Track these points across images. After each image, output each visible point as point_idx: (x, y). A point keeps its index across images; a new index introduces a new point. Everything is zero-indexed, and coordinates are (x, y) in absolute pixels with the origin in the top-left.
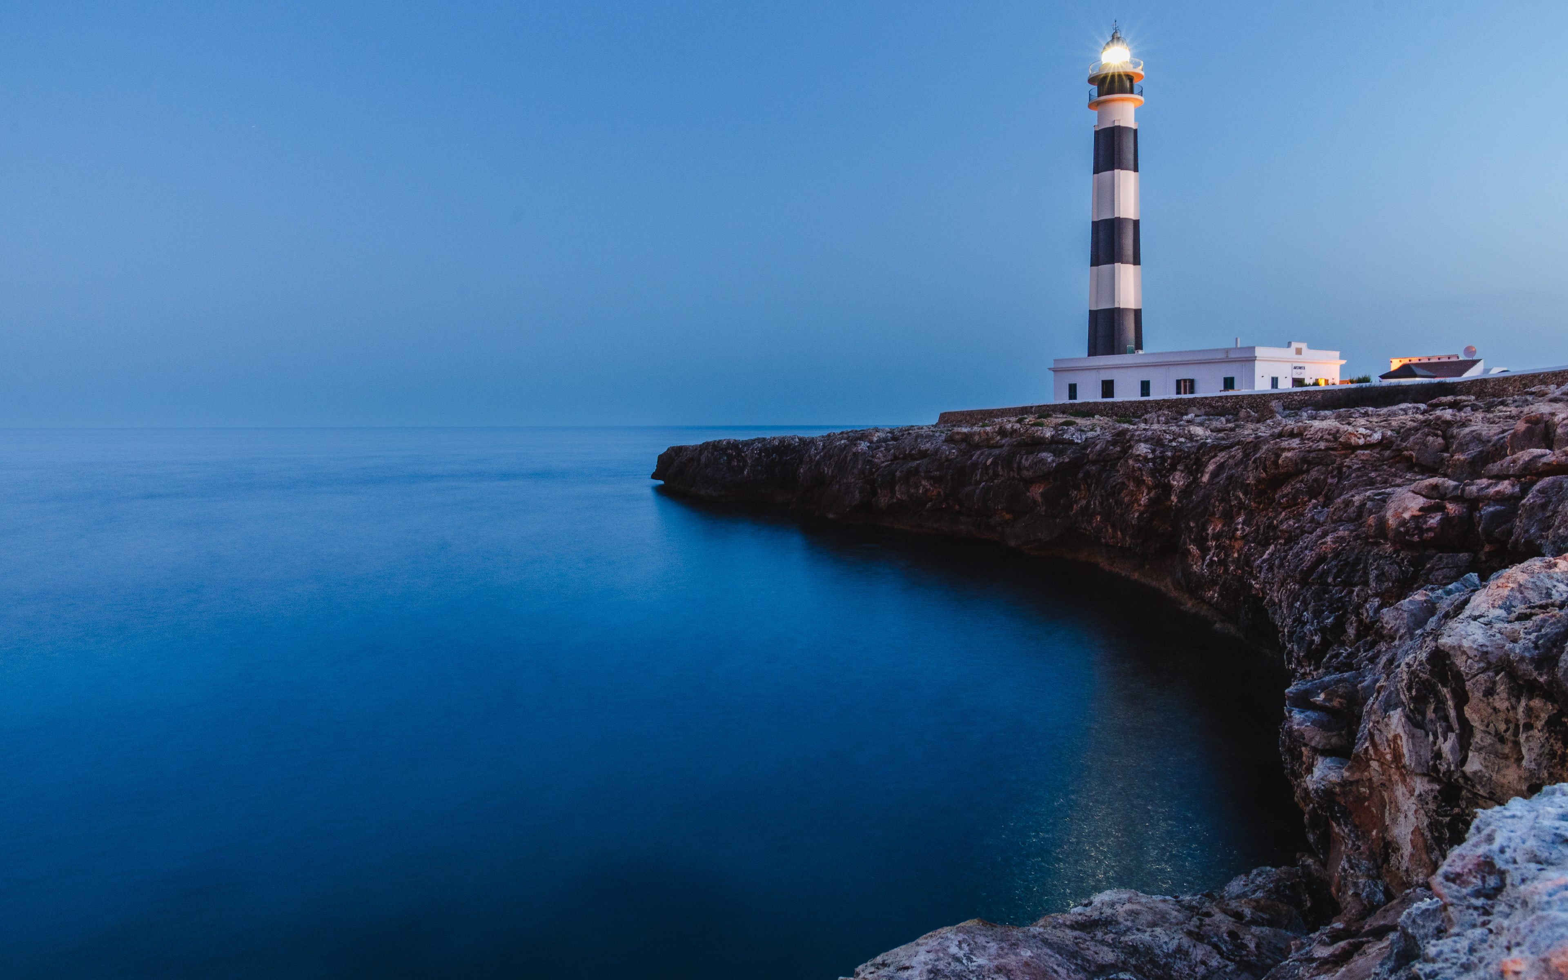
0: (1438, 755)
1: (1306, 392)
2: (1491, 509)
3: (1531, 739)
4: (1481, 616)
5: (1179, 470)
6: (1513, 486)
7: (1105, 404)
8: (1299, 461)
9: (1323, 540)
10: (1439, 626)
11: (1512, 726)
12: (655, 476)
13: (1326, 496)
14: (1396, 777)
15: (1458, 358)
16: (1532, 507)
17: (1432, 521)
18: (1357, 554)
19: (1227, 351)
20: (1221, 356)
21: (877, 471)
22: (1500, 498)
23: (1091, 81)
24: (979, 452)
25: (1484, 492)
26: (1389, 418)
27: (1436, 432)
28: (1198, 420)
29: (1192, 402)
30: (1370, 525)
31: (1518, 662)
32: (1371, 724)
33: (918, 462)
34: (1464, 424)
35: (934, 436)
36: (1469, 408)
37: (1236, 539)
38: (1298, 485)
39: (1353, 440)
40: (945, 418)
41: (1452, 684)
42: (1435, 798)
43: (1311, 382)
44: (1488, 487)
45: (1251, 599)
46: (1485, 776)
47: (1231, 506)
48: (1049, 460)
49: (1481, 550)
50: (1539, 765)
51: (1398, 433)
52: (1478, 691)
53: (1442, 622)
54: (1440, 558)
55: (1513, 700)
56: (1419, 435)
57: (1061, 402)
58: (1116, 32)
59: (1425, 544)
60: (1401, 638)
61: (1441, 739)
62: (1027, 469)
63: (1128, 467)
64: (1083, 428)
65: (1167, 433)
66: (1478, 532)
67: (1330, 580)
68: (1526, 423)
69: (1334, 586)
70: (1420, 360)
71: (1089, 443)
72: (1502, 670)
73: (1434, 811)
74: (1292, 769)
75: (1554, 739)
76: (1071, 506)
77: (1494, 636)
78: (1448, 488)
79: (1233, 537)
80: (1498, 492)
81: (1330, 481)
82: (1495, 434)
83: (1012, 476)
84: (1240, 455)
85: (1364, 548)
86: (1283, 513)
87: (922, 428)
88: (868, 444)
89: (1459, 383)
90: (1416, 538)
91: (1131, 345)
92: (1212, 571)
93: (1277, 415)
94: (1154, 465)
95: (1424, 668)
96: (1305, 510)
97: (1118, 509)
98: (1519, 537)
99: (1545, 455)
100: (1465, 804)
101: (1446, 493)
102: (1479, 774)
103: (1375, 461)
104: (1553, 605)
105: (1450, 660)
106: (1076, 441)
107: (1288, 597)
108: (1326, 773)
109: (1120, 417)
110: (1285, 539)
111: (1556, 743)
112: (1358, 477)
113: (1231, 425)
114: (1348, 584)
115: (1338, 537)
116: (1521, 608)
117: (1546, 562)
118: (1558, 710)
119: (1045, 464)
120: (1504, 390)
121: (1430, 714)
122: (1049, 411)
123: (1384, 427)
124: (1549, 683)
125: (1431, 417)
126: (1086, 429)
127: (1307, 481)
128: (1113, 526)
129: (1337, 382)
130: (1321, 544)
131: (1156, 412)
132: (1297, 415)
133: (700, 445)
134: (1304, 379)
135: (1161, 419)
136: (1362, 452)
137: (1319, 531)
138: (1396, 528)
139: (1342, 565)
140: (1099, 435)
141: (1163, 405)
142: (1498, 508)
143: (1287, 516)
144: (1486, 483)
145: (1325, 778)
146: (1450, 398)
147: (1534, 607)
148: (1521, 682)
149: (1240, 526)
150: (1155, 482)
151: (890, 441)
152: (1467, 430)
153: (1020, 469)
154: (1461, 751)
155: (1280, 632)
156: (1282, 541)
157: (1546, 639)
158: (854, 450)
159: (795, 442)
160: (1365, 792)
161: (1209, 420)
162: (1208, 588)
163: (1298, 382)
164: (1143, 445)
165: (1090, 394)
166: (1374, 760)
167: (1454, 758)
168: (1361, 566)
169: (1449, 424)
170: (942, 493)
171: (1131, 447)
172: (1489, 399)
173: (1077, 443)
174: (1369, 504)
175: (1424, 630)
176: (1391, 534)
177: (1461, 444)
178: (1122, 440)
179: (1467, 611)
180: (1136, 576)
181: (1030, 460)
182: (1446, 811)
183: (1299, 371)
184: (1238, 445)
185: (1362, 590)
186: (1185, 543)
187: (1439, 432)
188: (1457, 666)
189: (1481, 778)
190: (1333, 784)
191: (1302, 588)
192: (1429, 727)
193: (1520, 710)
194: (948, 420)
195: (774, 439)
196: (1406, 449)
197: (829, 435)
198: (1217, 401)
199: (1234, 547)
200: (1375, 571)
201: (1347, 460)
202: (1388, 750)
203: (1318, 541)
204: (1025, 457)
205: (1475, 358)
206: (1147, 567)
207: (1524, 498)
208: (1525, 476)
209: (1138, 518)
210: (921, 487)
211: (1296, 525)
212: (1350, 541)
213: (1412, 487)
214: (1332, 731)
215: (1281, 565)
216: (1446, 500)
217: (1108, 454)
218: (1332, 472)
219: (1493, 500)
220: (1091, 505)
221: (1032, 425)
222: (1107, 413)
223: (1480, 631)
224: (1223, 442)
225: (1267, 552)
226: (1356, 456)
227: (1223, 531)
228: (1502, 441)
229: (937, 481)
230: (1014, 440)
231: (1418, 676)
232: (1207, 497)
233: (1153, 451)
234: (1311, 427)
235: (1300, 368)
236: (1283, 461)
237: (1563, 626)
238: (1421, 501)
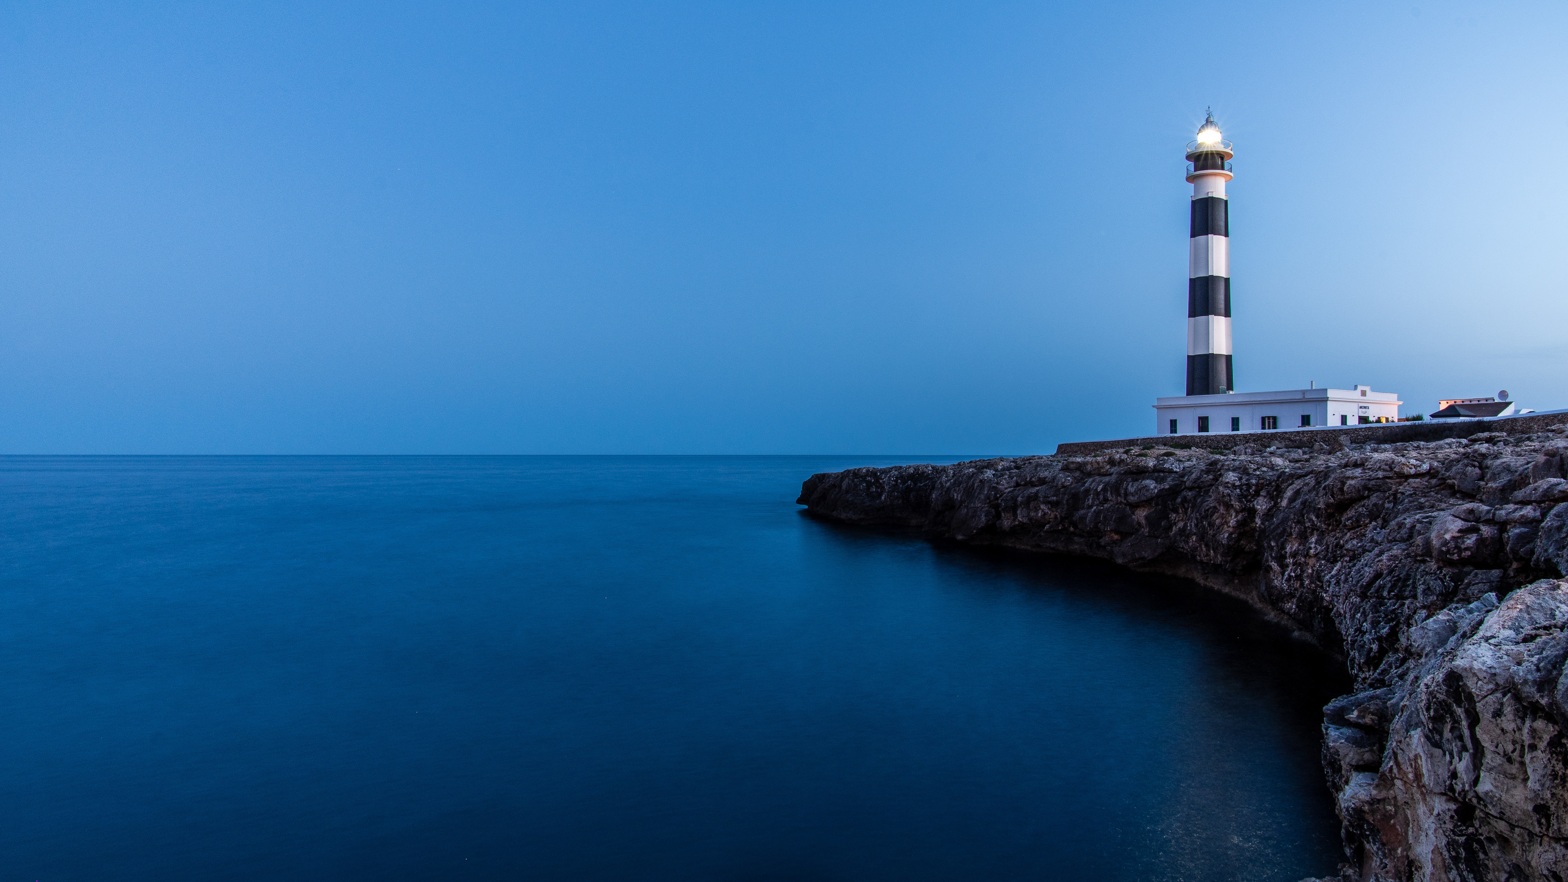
0: (1454, 775)
1: (1370, 428)
2: (1517, 531)
3: (1535, 759)
4: (1493, 637)
5: (1262, 496)
6: (1535, 510)
7: (1200, 437)
8: (1361, 488)
9: (1380, 558)
10: (1458, 645)
11: (1518, 747)
12: (800, 501)
13: (1384, 519)
14: (1418, 796)
15: (1494, 401)
16: (1550, 529)
17: (1469, 541)
18: (1408, 571)
19: (1304, 392)
20: (1299, 396)
21: (1001, 496)
22: (1524, 521)
23: (1189, 157)
24: (1091, 480)
25: (1511, 516)
26: (1437, 451)
27: (1474, 463)
28: (1279, 452)
29: (1274, 436)
30: (1418, 545)
31: (1521, 684)
32: (1394, 744)
33: (1037, 488)
34: (1496, 457)
35: (1051, 465)
36: (1502, 443)
37: (1310, 557)
38: (1360, 509)
39: (1406, 470)
40: (1063, 449)
41: (1465, 704)
42: (1452, 817)
43: (1374, 419)
44: (1515, 511)
45: (1323, 610)
46: (1495, 796)
47: (1305, 528)
48: (1152, 487)
49: (1510, 567)
50: (1543, 785)
51: (1443, 464)
52: (1487, 713)
53: (1460, 642)
54: (1476, 574)
55: (1519, 721)
56: (1460, 466)
57: (1163, 436)
58: (1209, 117)
59: (1463, 562)
60: (1427, 655)
61: (1456, 758)
62: (1132, 495)
63: (1219, 493)
64: (1181, 459)
65: (1252, 463)
66: (1507, 550)
67: (1385, 594)
68: (1545, 456)
69: (1389, 599)
70: (1463, 402)
71: (1185, 473)
72: (1509, 691)
73: (1452, 830)
74: (1333, 781)
75: (1556, 760)
76: (1170, 528)
77: (1501, 658)
78: (1481, 512)
79: (1307, 555)
80: (1522, 516)
81: (1387, 505)
82: (1521, 466)
83: (1119, 501)
84: (1313, 483)
85: (1413, 565)
86: (1348, 534)
87: (1042, 458)
88: (994, 472)
89: (1494, 422)
90: (1456, 557)
91: (1224, 387)
92: (1290, 585)
93: (1346, 448)
94: (1241, 491)
95: (1441, 689)
96: (1366, 531)
97: (1210, 530)
98: (1539, 555)
99: (1558, 484)
100: (1478, 823)
101: (1480, 517)
102: (1491, 794)
103: (1424, 488)
104: (1555, 626)
105: (1462, 681)
106: (1175, 470)
107: (1351, 609)
108: (1357, 791)
109: (1213, 449)
110: (1350, 557)
111: (1558, 764)
112: (1410, 502)
113: (1306, 456)
114: (1400, 597)
115: (1392, 556)
116: (1527, 630)
117: (1551, 584)
118: (1558, 732)
119: (1148, 490)
120: (1530, 428)
121: (1447, 734)
122: (1152, 443)
123: (1432, 459)
124: (1550, 705)
125: (1469, 450)
126: (1184, 459)
127: (1368, 506)
128: (1207, 545)
129: (1396, 420)
130: (1378, 561)
131: (1243, 444)
132: (1362, 448)
133: (842, 473)
134: (1368, 417)
135: (1247, 450)
136: (1413, 480)
137: (1376, 550)
138: (1439, 548)
139: (1395, 581)
140: (1195, 465)
141: (1250, 439)
142: (1523, 529)
143: (1352, 537)
144: (1513, 508)
145: (1355, 796)
146: (1486, 434)
147: (1538, 628)
148: (1525, 704)
149: (1313, 546)
150: (1242, 506)
151: (1013, 470)
152: (1499, 462)
153: (1126, 494)
154: (1474, 771)
155: (1345, 640)
156: (1347, 559)
157: (1547, 661)
158: (981, 477)
159: (929, 470)
160: (1391, 810)
161: (1288, 452)
162: (1287, 600)
163: (1363, 420)
164: (1231, 473)
165: (1188, 429)
166: (1398, 779)
167: (1468, 778)
168: (1411, 581)
169: (1484, 456)
170: (1058, 516)
171: (1221, 475)
172: (1518, 436)
173: (1176, 472)
174: (1418, 526)
175: (1445, 649)
176: (1435, 553)
177: (1494, 474)
178: (1214, 469)
179: (1480, 633)
180: (1226, 590)
181: (1135, 487)
182: (1461, 831)
183: (1364, 410)
184: (1312, 474)
185: (1412, 603)
186: (1267, 561)
187: (1476, 463)
188: (1468, 687)
189: (1492, 798)
190: (1362, 802)
191: (1362, 601)
192: (1447, 746)
193: (1525, 731)
194: (1065, 450)
195: (910, 467)
196: (1449, 478)
197: (959, 464)
198: (1295, 436)
199: (1308, 564)
200: (1422, 586)
201: (1401, 487)
202: (1410, 769)
203: (1375, 558)
204: (1131, 484)
205: (1507, 401)
206: (1236, 581)
207: (1543, 521)
208: (1544, 502)
209: (1227, 538)
210: (1040, 511)
211: (1359, 544)
212: (1402, 559)
213: (1452, 511)
214: (1365, 747)
215: (1346, 580)
216: (1479, 523)
217: (1202, 482)
218: (1388, 498)
219: (1519, 523)
220: (1187, 526)
221: (1137, 456)
222: (1202, 446)
223: (1489, 653)
224: (1299, 471)
225: (1335, 568)
226: (1409, 484)
227: (1299, 550)
228: (1526, 471)
229: (1054, 505)
230: (1122, 468)
231: (1435, 697)
232: (1285, 520)
233: (1240, 479)
234: (1371, 458)
235: (1365, 407)
236: (1348, 488)
237: (1562, 648)
238: (1459, 524)
